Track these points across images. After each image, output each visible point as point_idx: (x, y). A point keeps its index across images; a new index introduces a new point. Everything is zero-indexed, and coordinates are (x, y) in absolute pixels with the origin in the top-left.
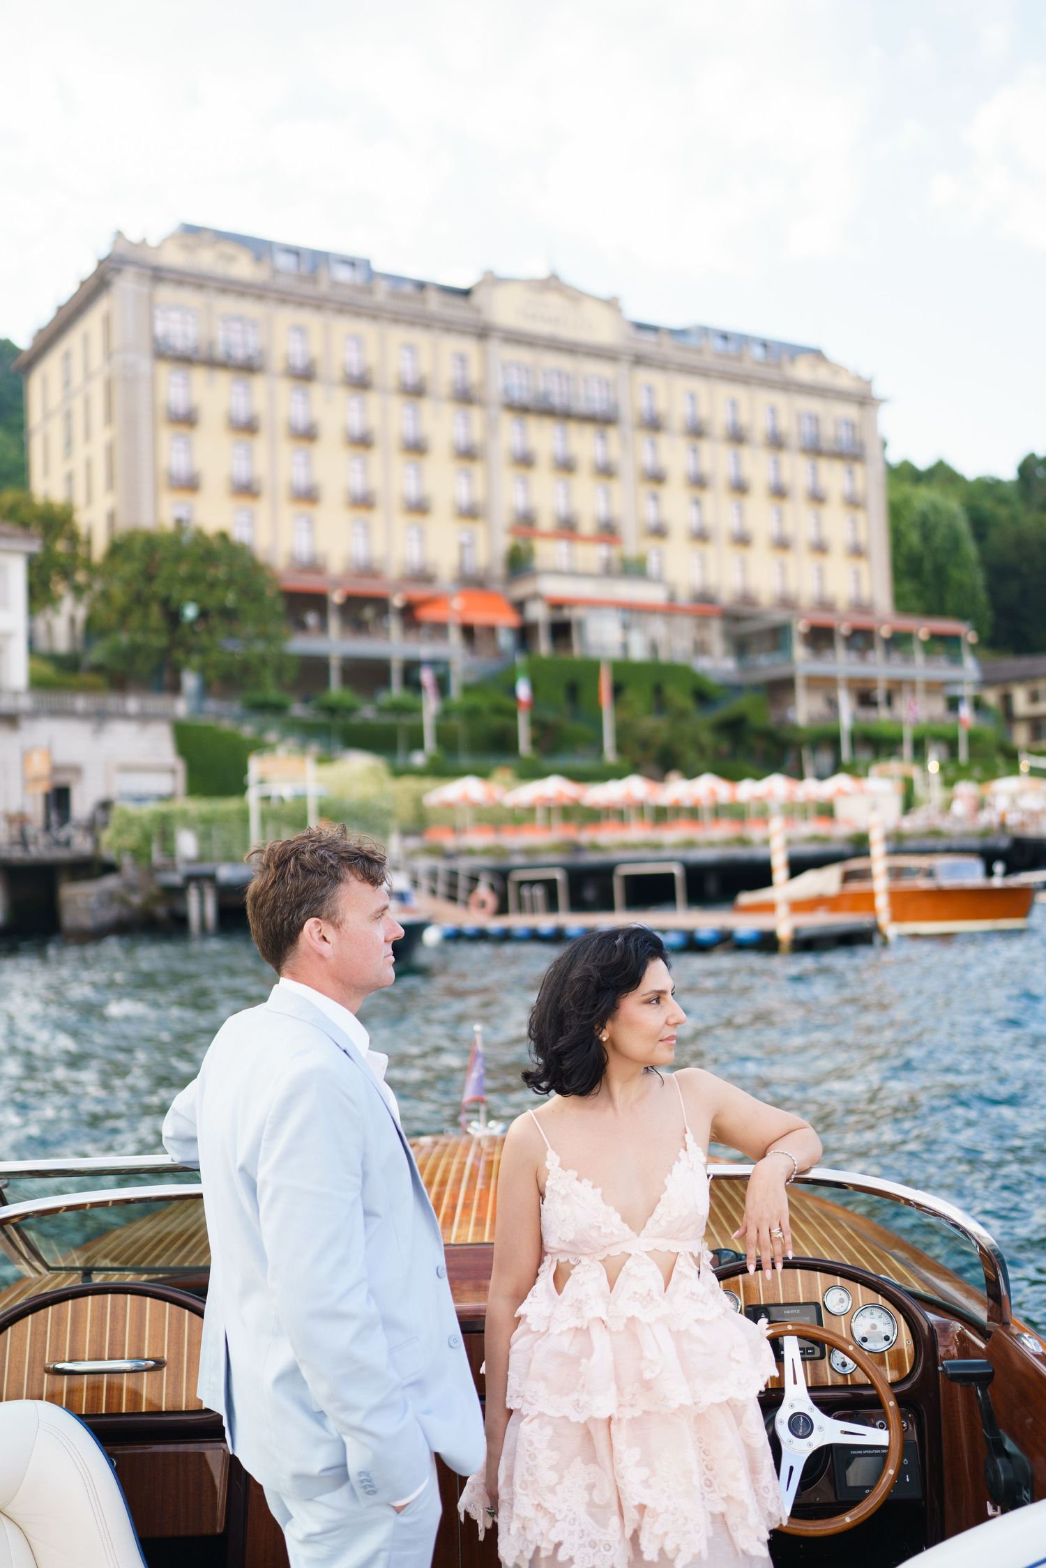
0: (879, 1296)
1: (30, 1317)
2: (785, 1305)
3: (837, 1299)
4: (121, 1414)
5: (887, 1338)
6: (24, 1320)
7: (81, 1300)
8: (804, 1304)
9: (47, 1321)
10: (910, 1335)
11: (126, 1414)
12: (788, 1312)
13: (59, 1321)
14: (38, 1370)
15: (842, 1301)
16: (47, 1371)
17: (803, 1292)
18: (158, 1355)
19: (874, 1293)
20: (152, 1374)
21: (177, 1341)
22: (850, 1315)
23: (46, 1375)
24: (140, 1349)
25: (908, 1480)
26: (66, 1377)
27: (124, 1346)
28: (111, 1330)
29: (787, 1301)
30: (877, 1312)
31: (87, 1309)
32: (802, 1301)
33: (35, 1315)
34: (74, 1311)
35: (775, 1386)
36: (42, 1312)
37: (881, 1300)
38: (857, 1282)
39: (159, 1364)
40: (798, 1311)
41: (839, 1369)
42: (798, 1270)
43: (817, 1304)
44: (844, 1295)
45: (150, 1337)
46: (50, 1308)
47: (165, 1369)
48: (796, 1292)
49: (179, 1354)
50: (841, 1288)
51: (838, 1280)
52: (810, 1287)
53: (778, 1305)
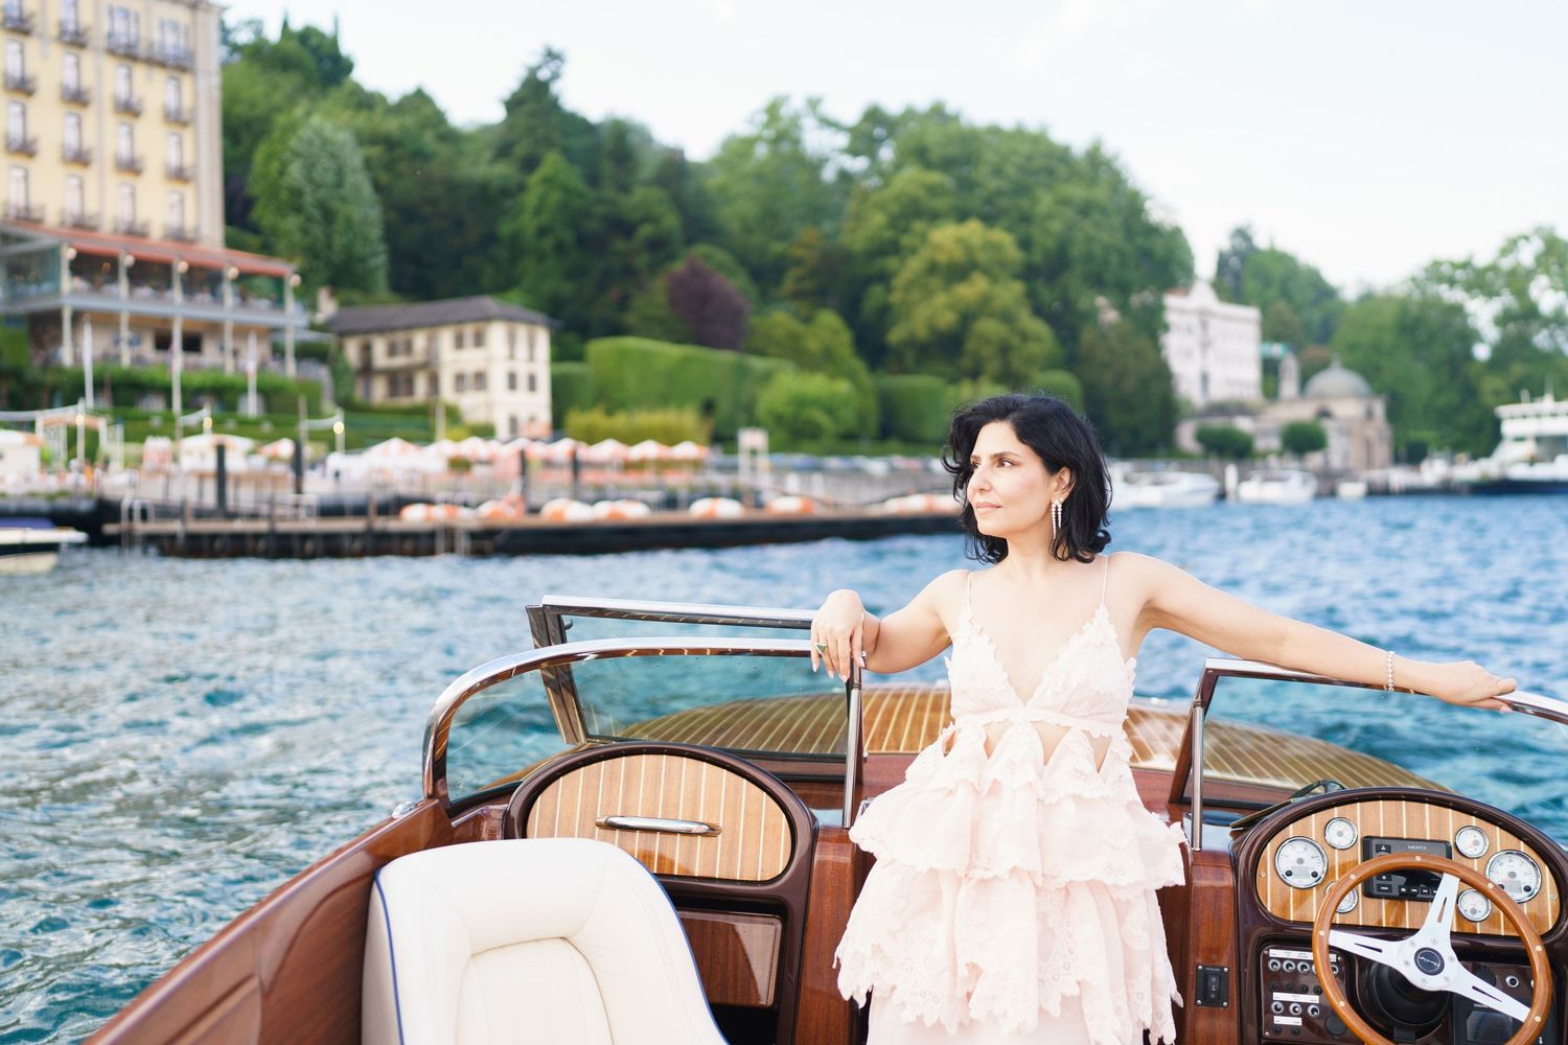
0: (1522, 843)
1: (582, 769)
2: (1407, 839)
3: (1472, 840)
4: (673, 876)
5: (1527, 889)
6: (577, 771)
7: (634, 758)
8: (1431, 841)
9: (600, 775)
10: (1555, 889)
11: (677, 876)
12: (1413, 847)
13: (612, 776)
14: (590, 823)
15: (1476, 843)
16: (599, 825)
17: (1431, 829)
18: (712, 821)
19: (1516, 839)
20: (707, 840)
21: (733, 809)
22: (1484, 858)
23: (597, 829)
24: (695, 812)
25: (1541, 1042)
26: (617, 831)
27: (677, 809)
28: (665, 791)
29: (1411, 837)
30: (1517, 860)
31: (641, 767)
32: (1428, 838)
33: (587, 767)
34: (628, 768)
35: (1391, 926)
36: (595, 765)
37: (1523, 847)
38: (1496, 824)
39: (712, 831)
40: (1425, 848)
41: (1469, 915)
42: (1427, 805)
43: (1446, 842)
44: (1479, 837)
45: (705, 801)
46: (603, 762)
47: (720, 836)
48: (1423, 829)
49: (736, 822)
50: (1475, 828)
51: (1474, 821)
52: (1439, 824)
53: (1402, 839)
